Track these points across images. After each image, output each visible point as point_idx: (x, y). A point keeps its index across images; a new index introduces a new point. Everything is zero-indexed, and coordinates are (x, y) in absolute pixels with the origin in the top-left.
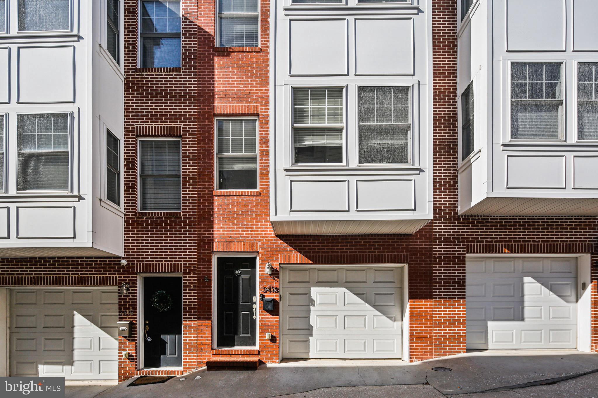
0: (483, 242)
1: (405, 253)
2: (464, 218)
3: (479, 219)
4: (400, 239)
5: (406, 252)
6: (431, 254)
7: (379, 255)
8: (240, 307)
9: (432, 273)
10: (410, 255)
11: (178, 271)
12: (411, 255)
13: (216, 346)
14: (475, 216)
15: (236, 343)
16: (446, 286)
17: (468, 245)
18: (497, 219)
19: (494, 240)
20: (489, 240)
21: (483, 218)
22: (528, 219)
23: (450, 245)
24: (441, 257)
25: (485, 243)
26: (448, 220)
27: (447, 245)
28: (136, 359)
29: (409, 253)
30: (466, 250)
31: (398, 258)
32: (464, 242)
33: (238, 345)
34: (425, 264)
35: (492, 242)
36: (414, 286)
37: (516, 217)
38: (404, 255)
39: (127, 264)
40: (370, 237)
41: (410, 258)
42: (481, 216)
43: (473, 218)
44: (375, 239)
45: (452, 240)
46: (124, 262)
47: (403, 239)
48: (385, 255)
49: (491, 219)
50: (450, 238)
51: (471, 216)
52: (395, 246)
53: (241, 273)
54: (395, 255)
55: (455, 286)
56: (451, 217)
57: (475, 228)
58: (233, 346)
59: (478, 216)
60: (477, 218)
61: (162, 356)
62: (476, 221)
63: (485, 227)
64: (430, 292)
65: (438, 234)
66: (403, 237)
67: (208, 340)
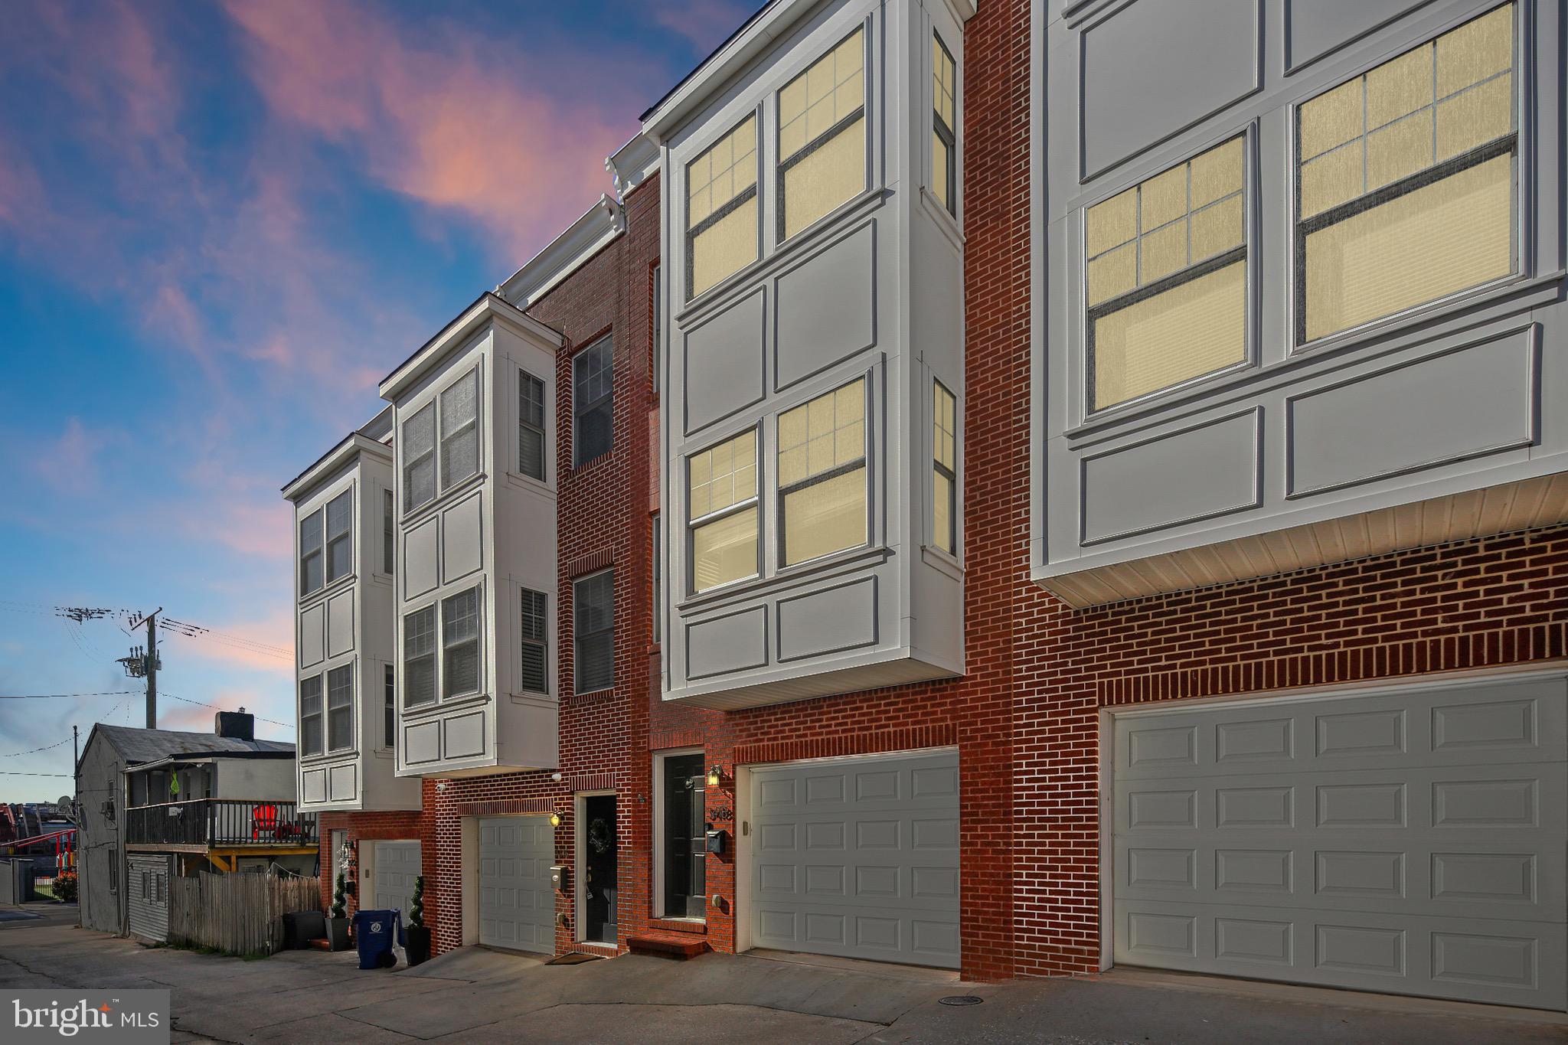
0: (1146, 670)
1: (949, 722)
2: (1090, 614)
3: (1132, 611)
4: (939, 690)
5: (951, 719)
6: (1009, 720)
7: (895, 732)
8: (693, 846)
9: (1010, 766)
10: (960, 727)
11: (611, 788)
12: (961, 725)
13: (659, 909)
14: (1121, 605)
15: (688, 910)
16: (1044, 796)
17: (1101, 684)
18: (1189, 601)
19: (1178, 662)
20: (1163, 663)
21: (1144, 604)
22: (1260, 588)
23: (1056, 690)
24: (1032, 725)
25: (1150, 674)
26: (1050, 626)
27: (1047, 691)
28: (573, 925)
29: (958, 722)
30: (1097, 698)
31: (934, 736)
32: (1093, 677)
33: (691, 915)
34: (994, 744)
35: (1174, 666)
36: (970, 799)
37: (1250, 582)
38: (947, 726)
39: (562, 780)
40: (879, 695)
41: (962, 732)
42: (1139, 601)
43: (1117, 609)
44: (889, 697)
45: (1059, 677)
46: (557, 777)
47: (946, 689)
48: (908, 730)
49: (1169, 604)
50: (1055, 673)
51: (1112, 606)
52: (929, 709)
53: (693, 783)
54: (927, 728)
55: (1068, 795)
56: (1057, 617)
57: (1122, 635)
58: (684, 915)
59: (1130, 603)
60: (1126, 608)
61: (605, 924)
62: (1124, 617)
63: (1150, 630)
64: (1005, 814)
65: (1024, 667)
66: (945, 685)
67: (645, 902)
